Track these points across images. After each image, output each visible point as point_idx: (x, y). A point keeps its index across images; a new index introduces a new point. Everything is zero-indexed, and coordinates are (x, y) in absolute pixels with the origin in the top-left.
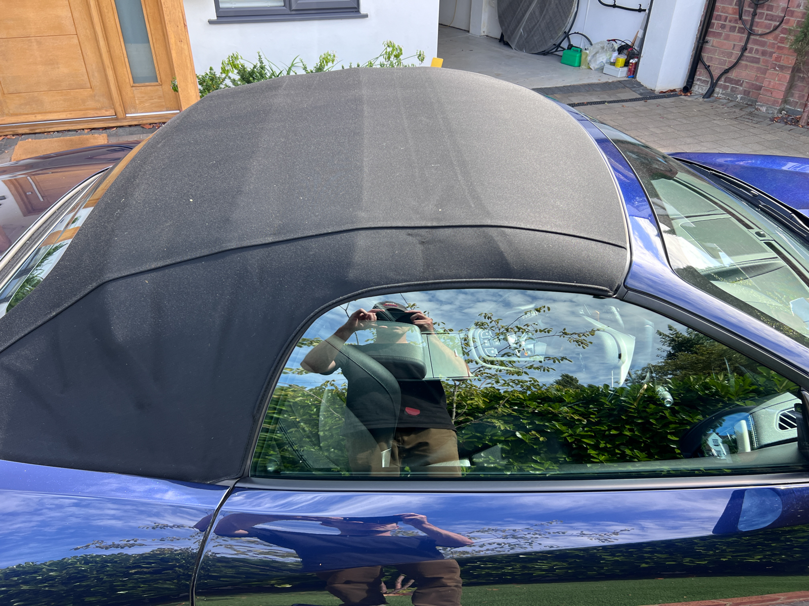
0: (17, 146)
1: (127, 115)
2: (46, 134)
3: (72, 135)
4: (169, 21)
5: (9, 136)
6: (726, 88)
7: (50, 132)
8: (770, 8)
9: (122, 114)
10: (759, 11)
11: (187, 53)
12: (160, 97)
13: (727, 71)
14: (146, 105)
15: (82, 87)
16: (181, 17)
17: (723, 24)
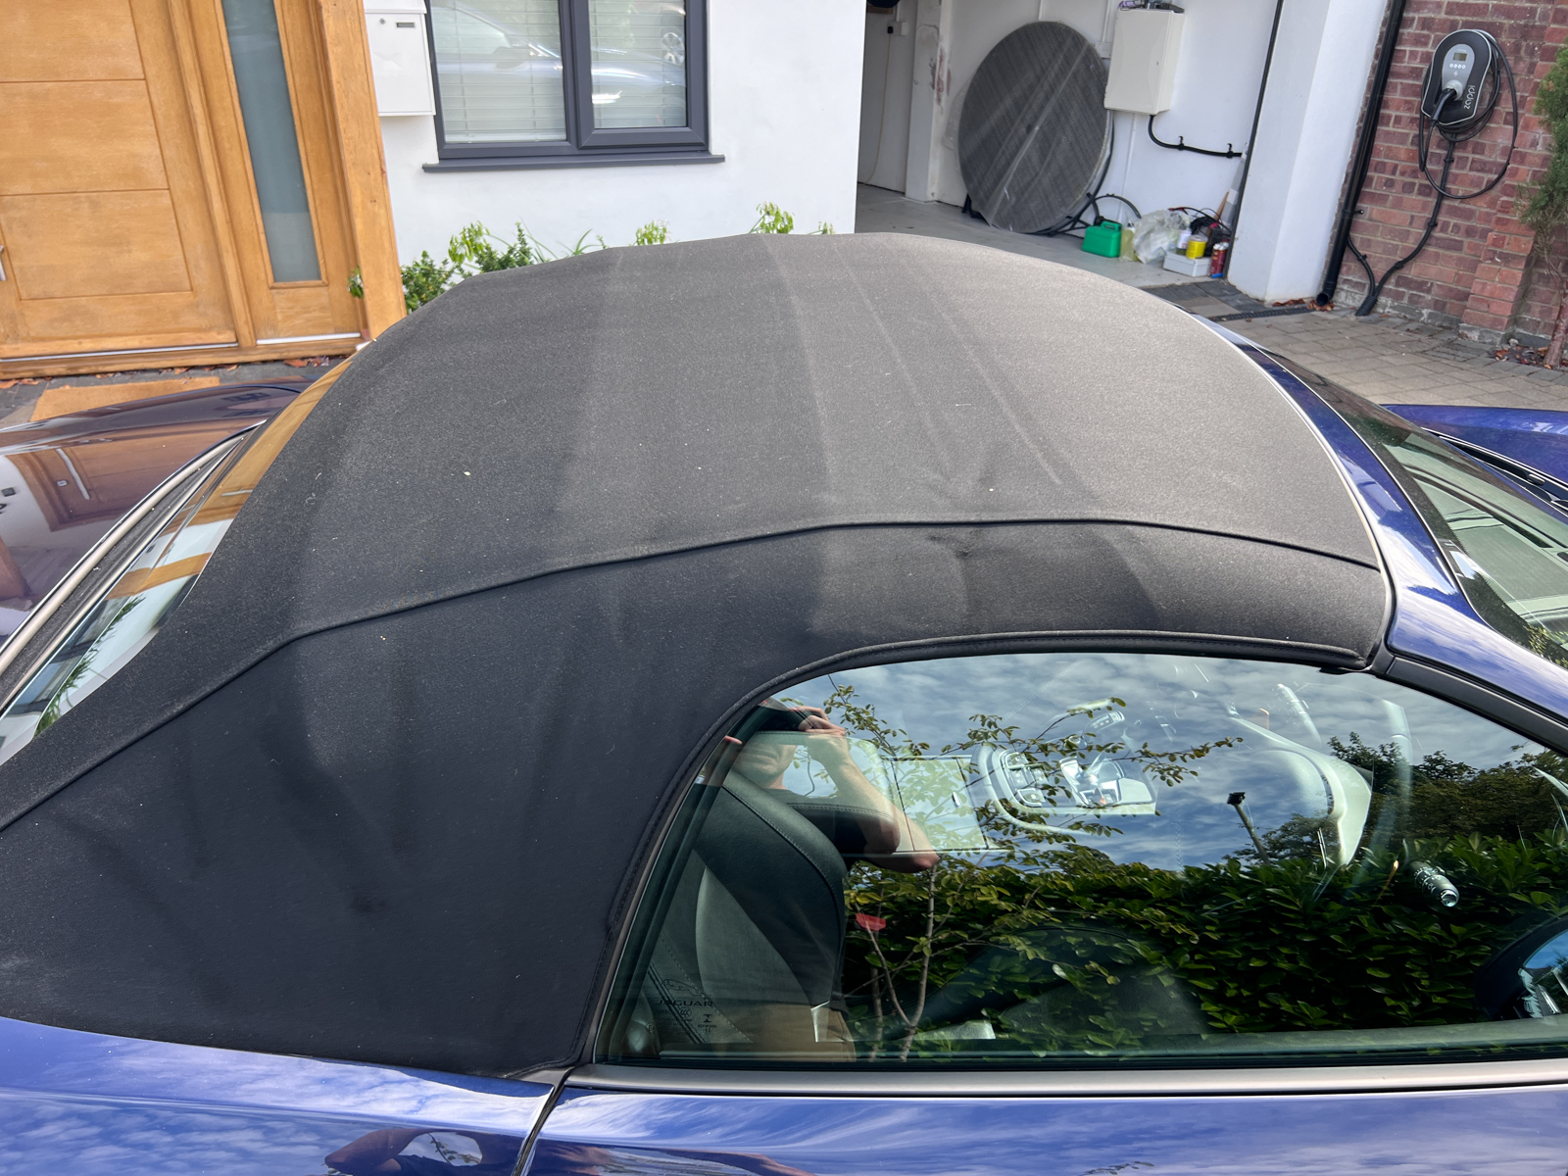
0: (42, 399)
1: (260, 342)
2: (98, 376)
3: (151, 379)
4: (353, 164)
5: (25, 381)
6: (1398, 296)
7: (106, 373)
8: (1479, 149)
9: (249, 340)
10: (1457, 154)
11: (383, 223)
12: (323, 308)
13: (1399, 266)
14: (298, 322)
15: (174, 288)
16: (376, 155)
17: (1388, 180)
